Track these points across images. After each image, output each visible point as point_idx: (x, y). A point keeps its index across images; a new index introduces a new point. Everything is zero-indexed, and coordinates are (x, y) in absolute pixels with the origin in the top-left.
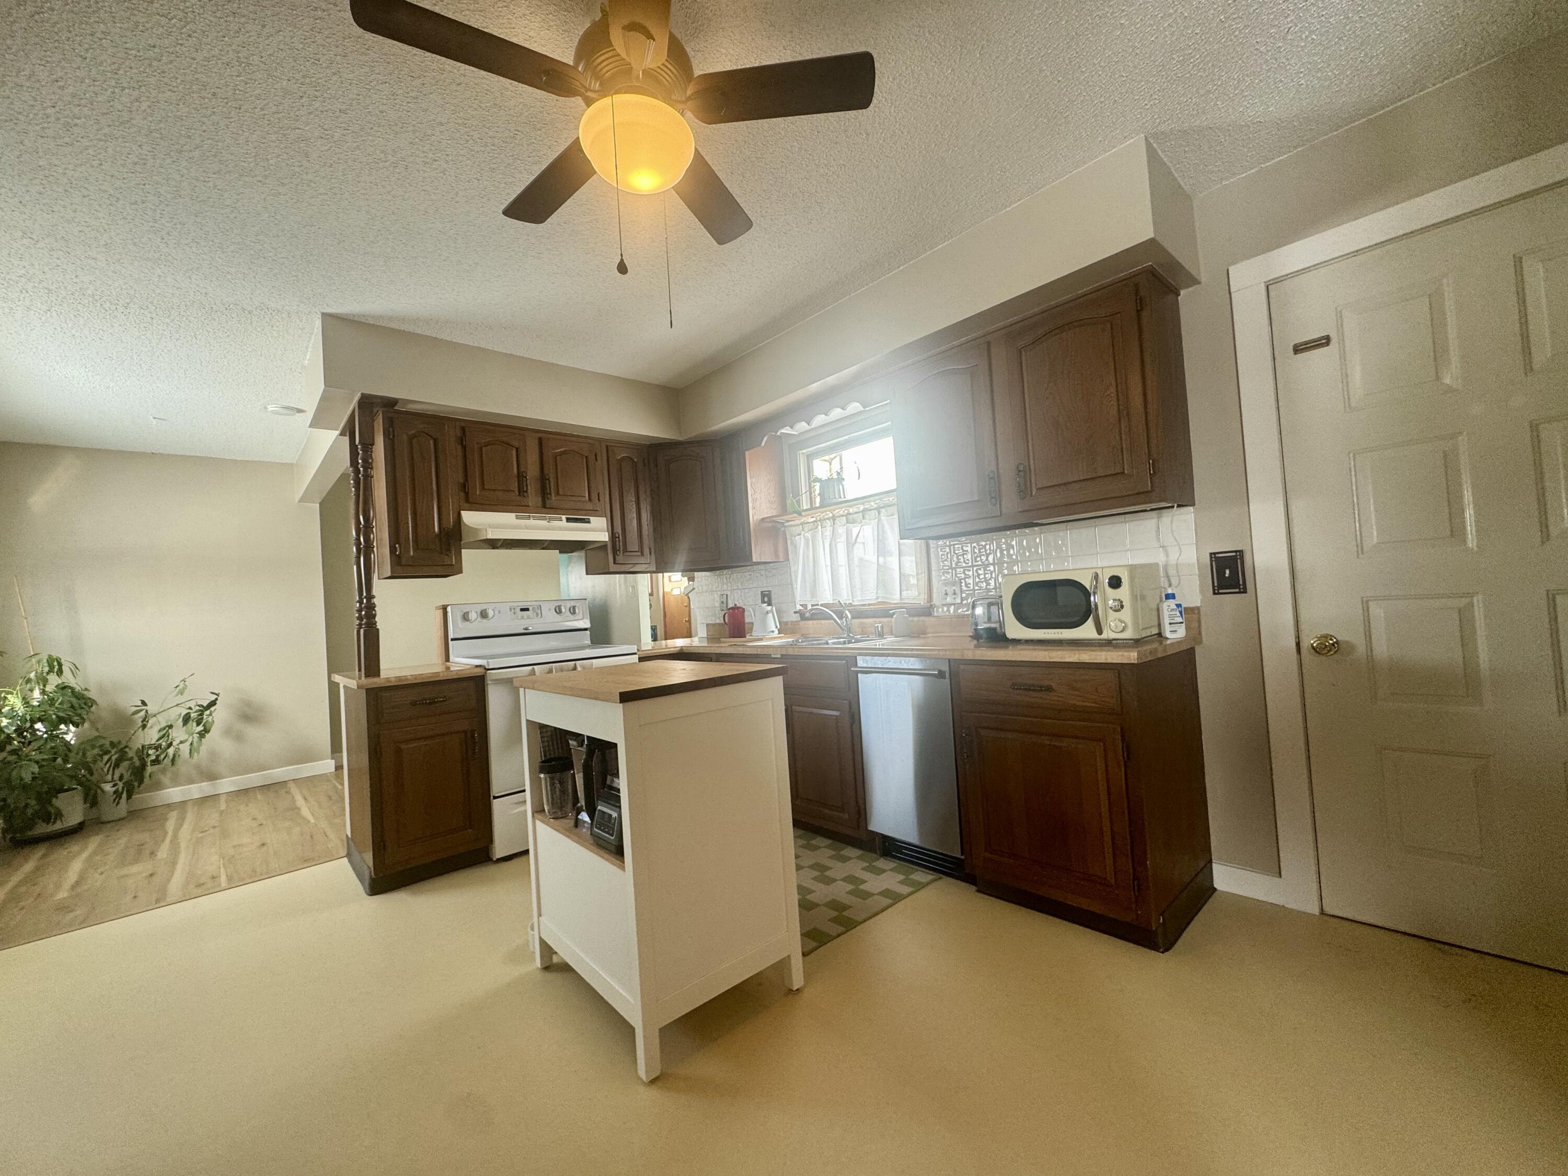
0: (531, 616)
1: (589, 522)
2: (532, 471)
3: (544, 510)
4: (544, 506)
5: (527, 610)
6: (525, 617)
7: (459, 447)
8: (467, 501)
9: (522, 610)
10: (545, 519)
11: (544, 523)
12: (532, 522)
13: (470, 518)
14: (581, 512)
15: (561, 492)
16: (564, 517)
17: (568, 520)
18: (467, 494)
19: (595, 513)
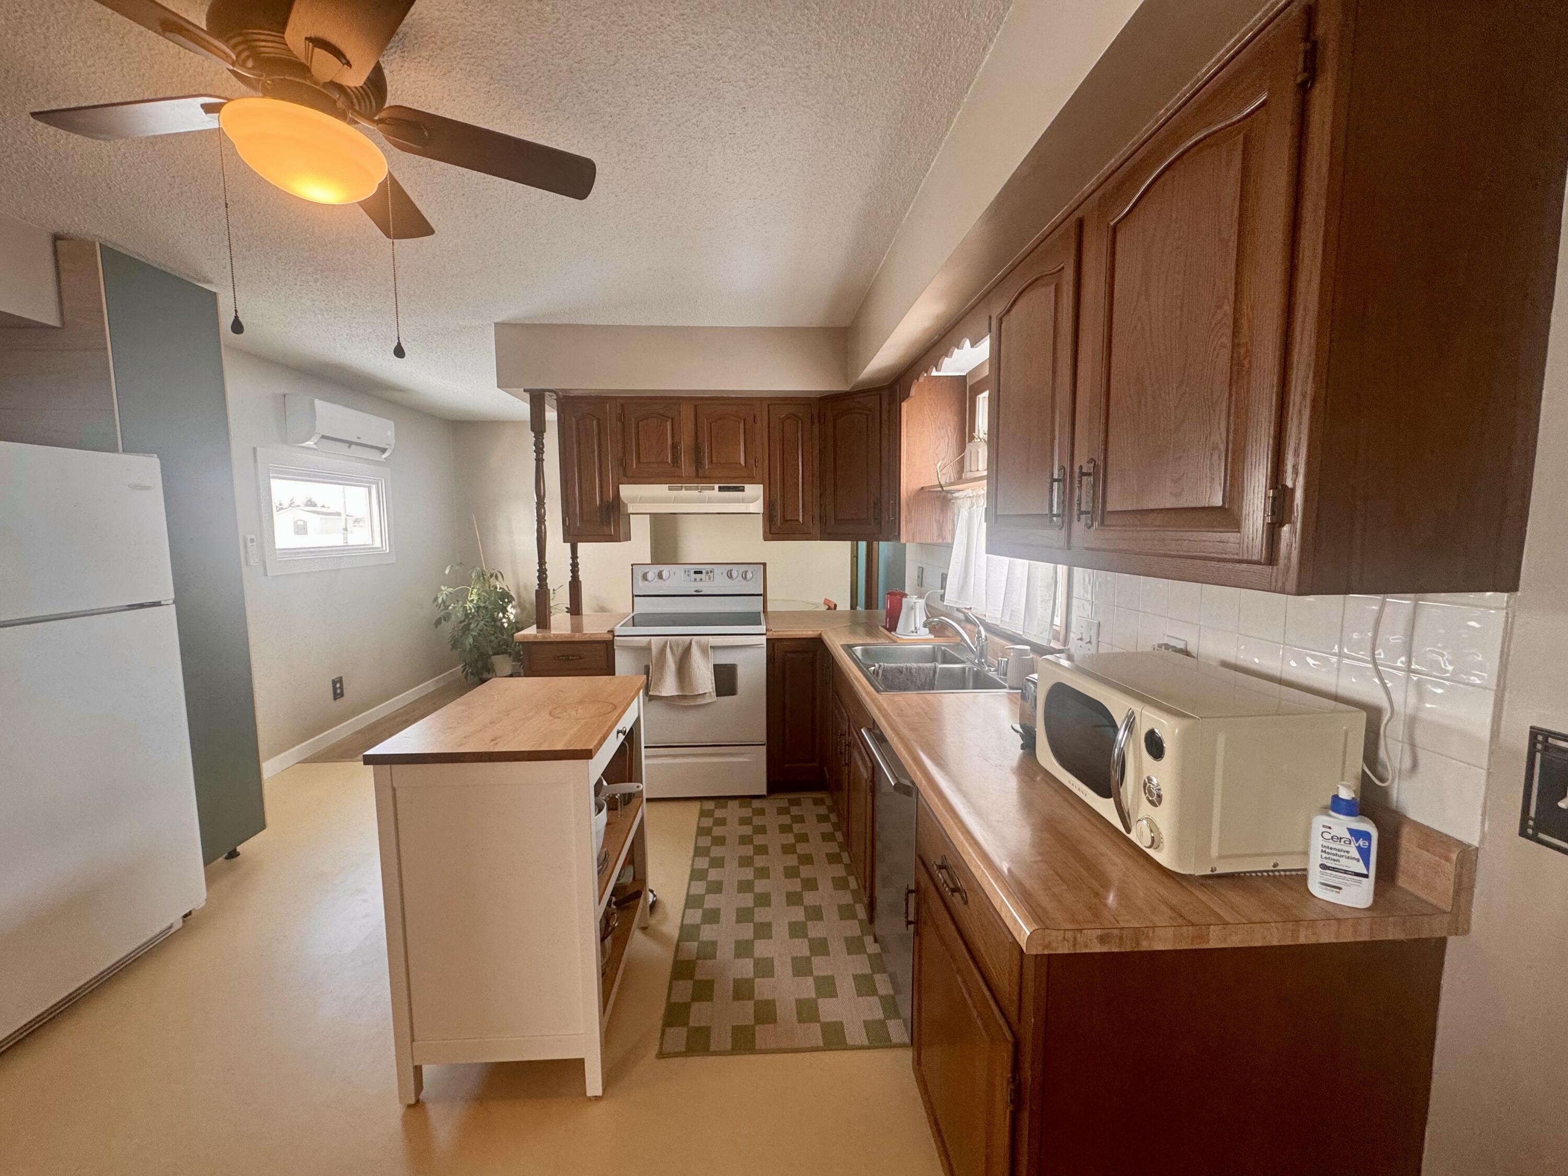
0: (704, 580)
1: (743, 490)
2: (686, 441)
3: (699, 480)
4: (697, 476)
5: (701, 572)
6: (698, 580)
7: (619, 424)
8: (625, 475)
9: (696, 572)
10: (697, 489)
11: (694, 493)
12: (684, 493)
13: (627, 491)
14: (737, 480)
15: (714, 460)
16: (716, 486)
17: (721, 489)
18: (625, 469)
19: (752, 480)
